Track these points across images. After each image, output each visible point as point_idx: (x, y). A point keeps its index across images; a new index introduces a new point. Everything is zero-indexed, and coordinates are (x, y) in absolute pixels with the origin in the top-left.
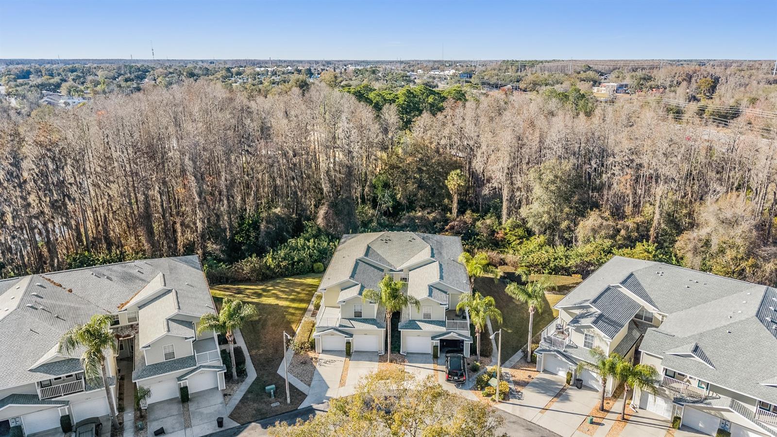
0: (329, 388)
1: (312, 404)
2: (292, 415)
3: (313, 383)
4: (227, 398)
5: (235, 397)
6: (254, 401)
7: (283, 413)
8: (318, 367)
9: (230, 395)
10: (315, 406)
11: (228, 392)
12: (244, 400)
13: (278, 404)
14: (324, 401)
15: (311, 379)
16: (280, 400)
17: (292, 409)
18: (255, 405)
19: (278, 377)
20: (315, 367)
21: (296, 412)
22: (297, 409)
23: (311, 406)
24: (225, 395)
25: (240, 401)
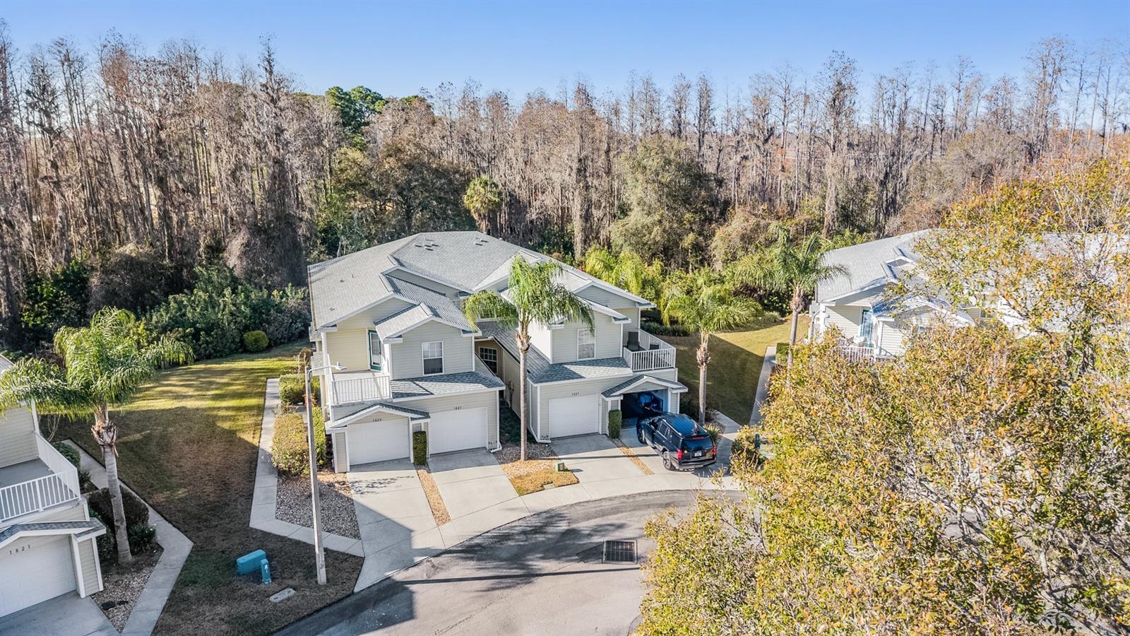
0: (411, 531)
1: (388, 574)
2: (345, 609)
3: (363, 531)
4: (118, 613)
5: (142, 604)
6: (211, 601)
7: (318, 611)
8: (356, 497)
9: (122, 603)
10: (400, 576)
11: (116, 595)
12: (175, 603)
13: (289, 593)
14: (418, 559)
15: (355, 525)
16: (290, 582)
17: (339, 597)
18: (221, 609)
19: (259, 535)
20: (349, 500)
21: (353, 599)
22: (353, 592)
23: (389, 578)
24: (106, 607)
25: (166, 610)
